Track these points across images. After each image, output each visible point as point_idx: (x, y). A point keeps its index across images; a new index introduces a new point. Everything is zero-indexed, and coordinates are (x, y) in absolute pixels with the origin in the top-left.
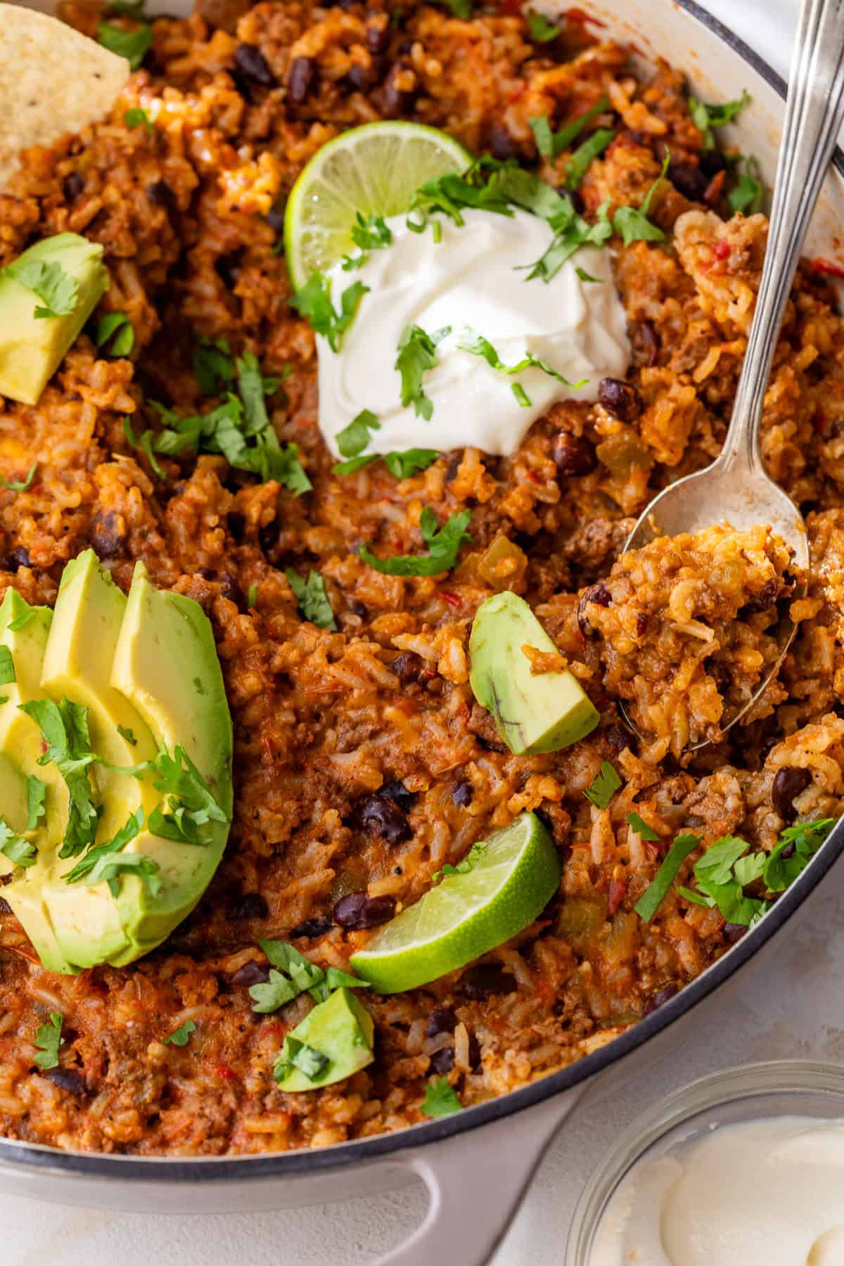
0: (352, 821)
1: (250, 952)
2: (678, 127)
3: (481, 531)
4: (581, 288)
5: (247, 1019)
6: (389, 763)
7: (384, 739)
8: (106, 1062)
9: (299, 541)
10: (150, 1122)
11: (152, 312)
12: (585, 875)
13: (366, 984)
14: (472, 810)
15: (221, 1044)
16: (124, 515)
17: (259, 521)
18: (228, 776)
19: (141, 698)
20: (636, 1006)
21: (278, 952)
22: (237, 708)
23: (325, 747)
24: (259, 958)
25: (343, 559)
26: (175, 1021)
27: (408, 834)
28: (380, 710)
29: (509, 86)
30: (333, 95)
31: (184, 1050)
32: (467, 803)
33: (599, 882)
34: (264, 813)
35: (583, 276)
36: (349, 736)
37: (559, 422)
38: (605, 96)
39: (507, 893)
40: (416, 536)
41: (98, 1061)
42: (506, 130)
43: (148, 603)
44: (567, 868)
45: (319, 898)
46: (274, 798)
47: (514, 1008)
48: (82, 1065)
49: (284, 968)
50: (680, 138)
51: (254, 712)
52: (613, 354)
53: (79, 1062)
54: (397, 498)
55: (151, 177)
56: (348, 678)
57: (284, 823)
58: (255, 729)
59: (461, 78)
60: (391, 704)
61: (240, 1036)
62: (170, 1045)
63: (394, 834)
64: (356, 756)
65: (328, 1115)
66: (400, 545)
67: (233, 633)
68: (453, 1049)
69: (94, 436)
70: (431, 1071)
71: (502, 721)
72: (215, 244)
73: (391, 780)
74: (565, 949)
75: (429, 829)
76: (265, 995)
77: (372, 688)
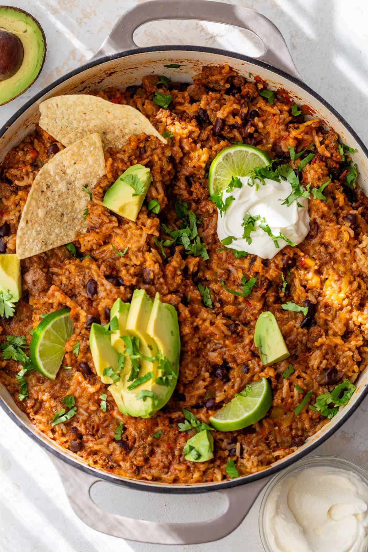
0: (213, 374)
1: (180, 413)
2: (334, 155)
3: (259, 284)
4: (298, 209)
5: (177, 432)
6: (225, 357)
7: (224, 349)
8: (135, 440)
9: (204, 276)
10: (146, 460)
11: (166, 199)
12: (280, 401)
13: (213, 429)
14: (248, 375)
15: (169, 438)
16: (153, 271)
17: (192, 272)
18: (178, 362)
19: (156, 339)
20: (290, 440)
21: (188, 414)
22: (182, 336)
23: (206, 350)
24: (182, 416)
25: (216, 283)
26: (156, 429)
27: (229, 380)
28: (224, 342)
29: (283, 133)
30: (228, 130)
31: (158, 439)
32: (247, 373)
33: (284, 403)
34: (187, 371)
35: (299, 205)
36: (214, 347)
37: (286, 252)
38: (313, 141)
39: (257, 410)
40: (239, 281)
41: (133, 440)
42: (281, 148)
43: (160, 308)
44: (275, 398)
45: (201, 397)
46: (190, 366)
47: (254, 438)
48: (128, 440)
49: (189, 419)
50: (334, 158)
51: (187, 338)
52: (305, 231)
53: (127, 438)
54: (234, 264)
55: (168, 153)
56: (216, 332)
57: (193, 375)
58: (187, 342)
59: (269, 128)
60: (228, 340)
61: (174, 436)
62: (154, 437)
63: (225, 380)
64: (215, 354)
65: (199, 468)
66: (234, 281)
67: (183, 314)
68: (235, 449)
69: (146, 242)
70: (229, 456)
71: (262, 353)
72: (186, 172)
73: (225, 362)
74: (272, 422)
75: (235, 379)
76: (183, 427)
77: (223, 335)
